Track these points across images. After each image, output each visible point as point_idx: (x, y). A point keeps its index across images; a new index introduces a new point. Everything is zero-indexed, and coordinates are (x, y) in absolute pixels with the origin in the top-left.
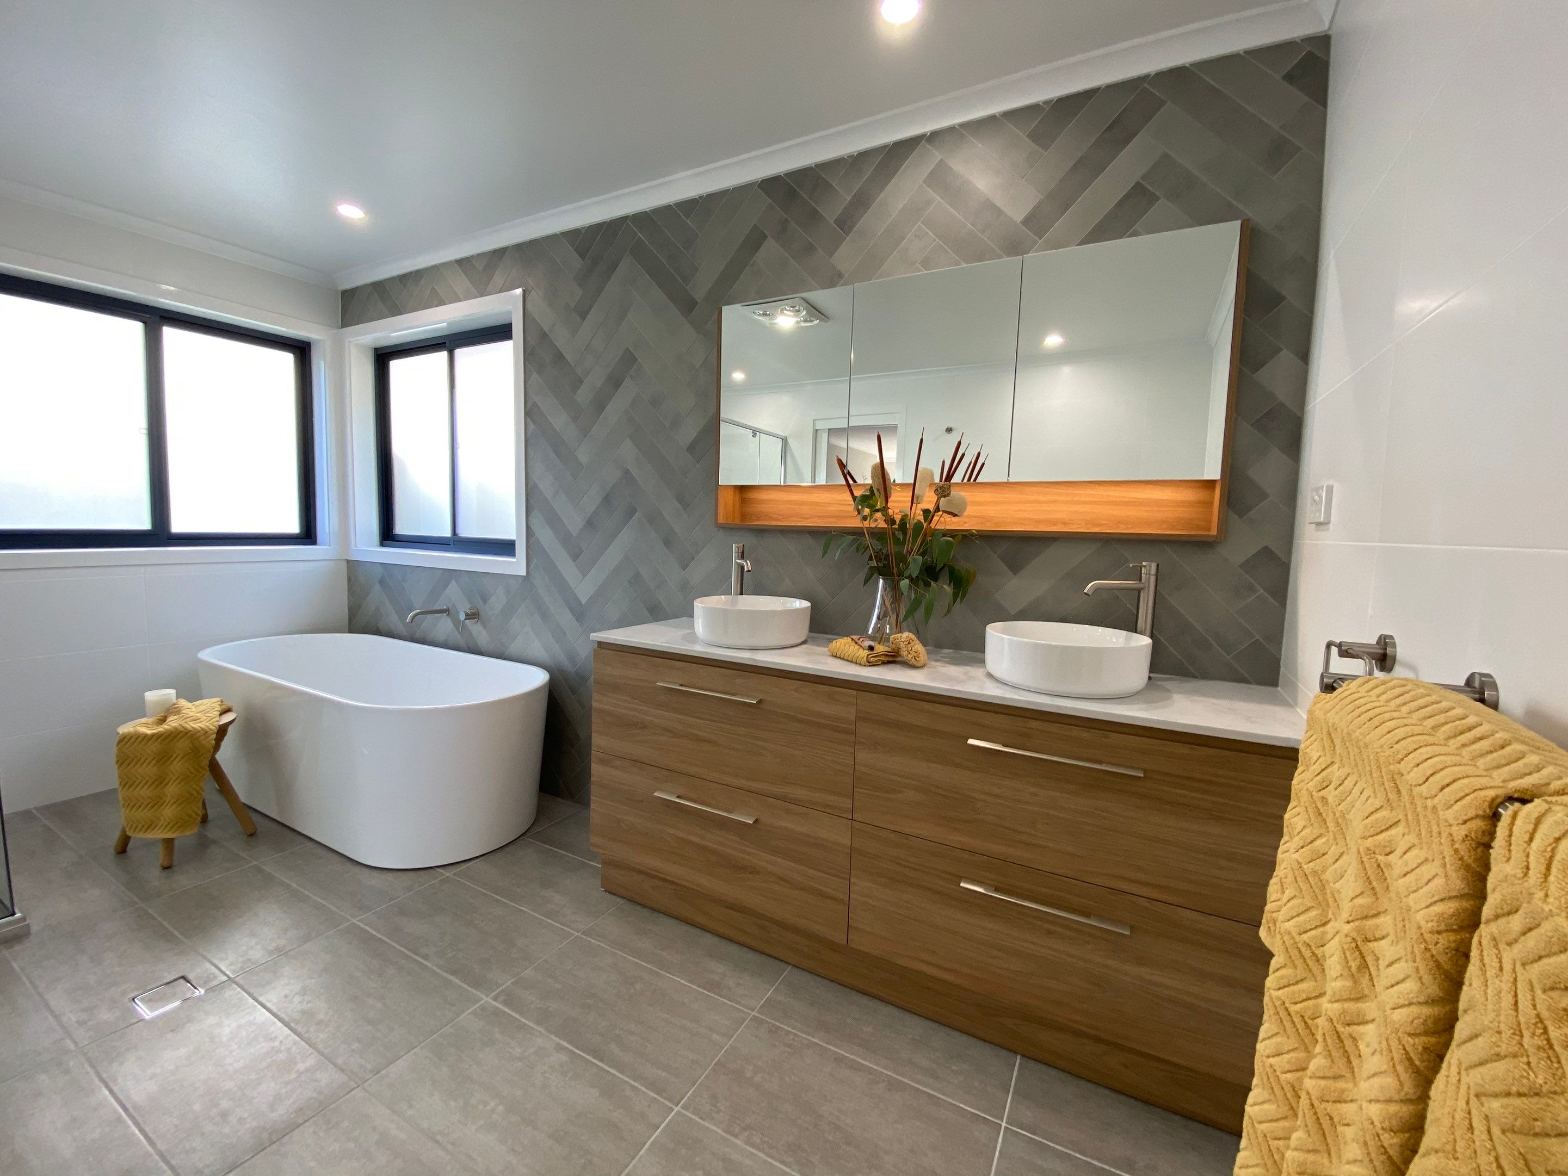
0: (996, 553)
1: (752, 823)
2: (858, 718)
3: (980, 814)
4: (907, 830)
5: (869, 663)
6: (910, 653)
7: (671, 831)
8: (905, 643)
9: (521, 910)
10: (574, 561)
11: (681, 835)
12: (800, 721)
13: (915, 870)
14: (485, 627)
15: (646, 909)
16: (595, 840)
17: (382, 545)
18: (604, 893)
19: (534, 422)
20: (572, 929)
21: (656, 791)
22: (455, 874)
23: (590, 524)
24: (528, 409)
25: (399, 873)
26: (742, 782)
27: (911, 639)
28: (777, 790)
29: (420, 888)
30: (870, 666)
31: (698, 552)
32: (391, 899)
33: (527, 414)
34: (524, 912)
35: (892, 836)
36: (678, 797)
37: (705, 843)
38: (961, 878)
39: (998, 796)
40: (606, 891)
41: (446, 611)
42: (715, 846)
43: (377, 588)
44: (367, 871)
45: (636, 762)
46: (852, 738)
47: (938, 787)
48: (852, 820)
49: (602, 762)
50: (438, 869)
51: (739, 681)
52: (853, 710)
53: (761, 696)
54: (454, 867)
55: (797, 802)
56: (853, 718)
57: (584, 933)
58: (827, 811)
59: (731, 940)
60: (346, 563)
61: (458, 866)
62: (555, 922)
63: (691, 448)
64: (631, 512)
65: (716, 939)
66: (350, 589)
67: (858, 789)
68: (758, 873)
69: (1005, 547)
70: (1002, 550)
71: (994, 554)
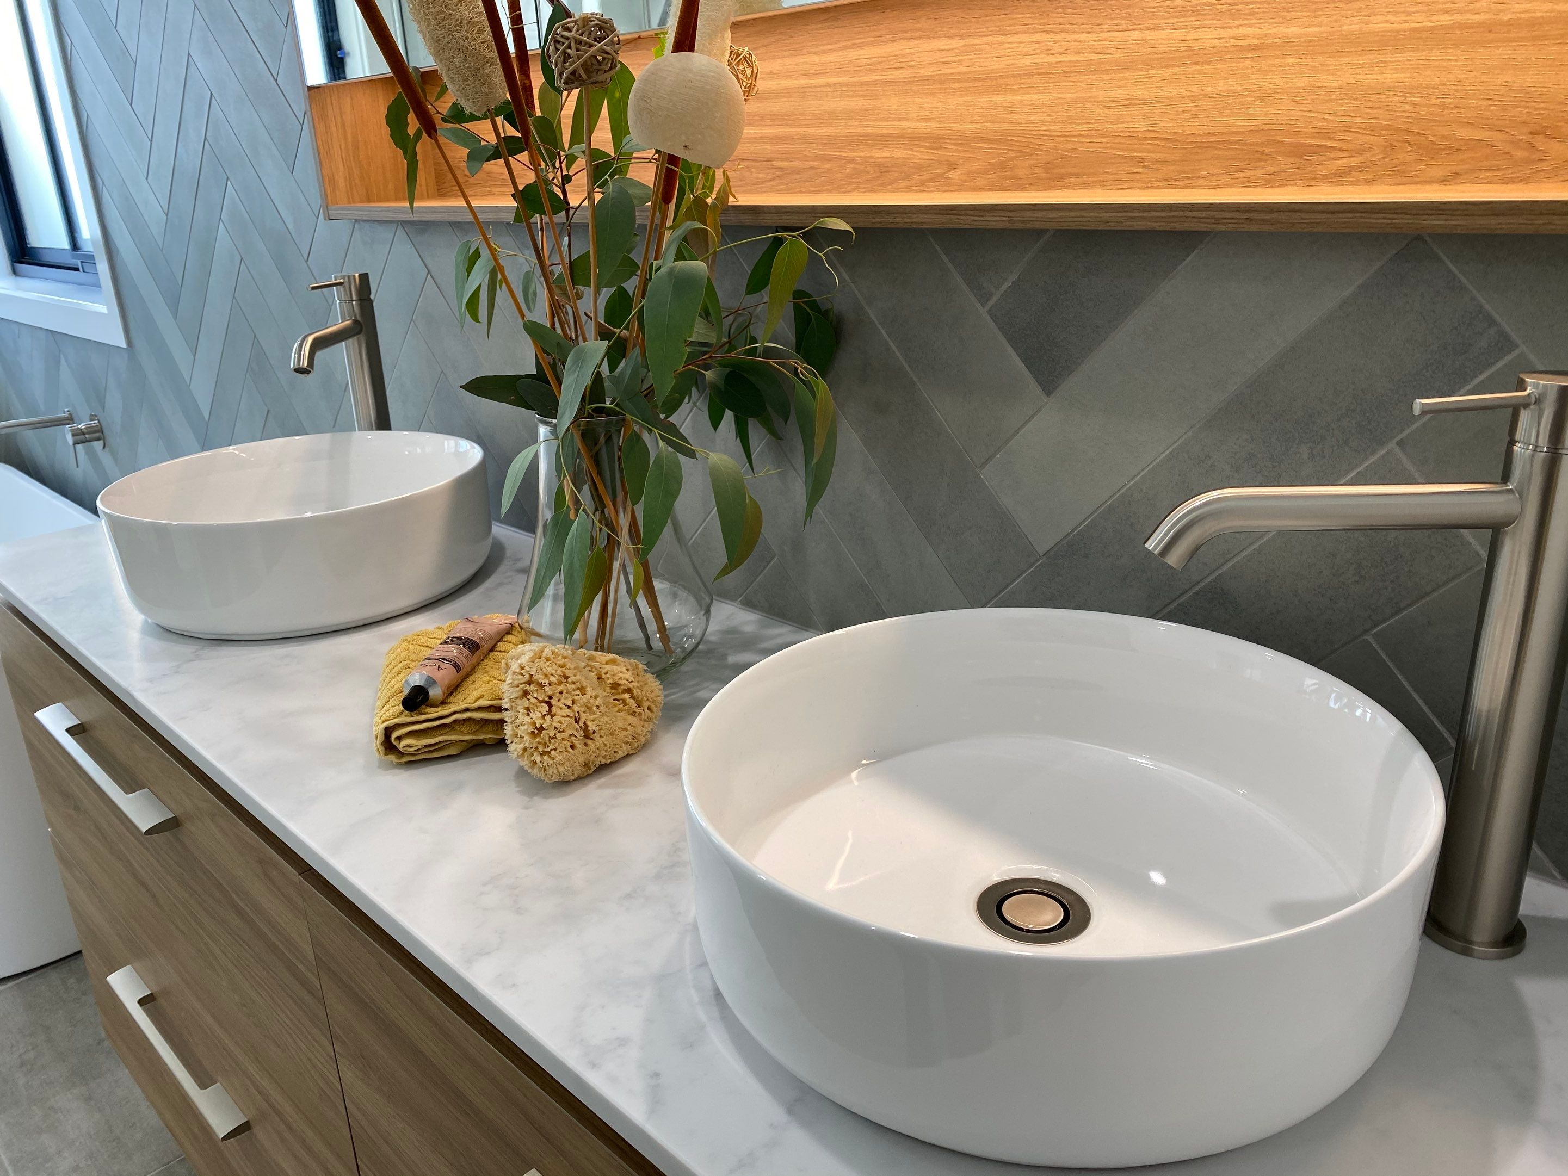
1: (223, 1135)
41: (70, 422)
69: (1014, 277)
70: (1004, 287)
71: (978, 305)
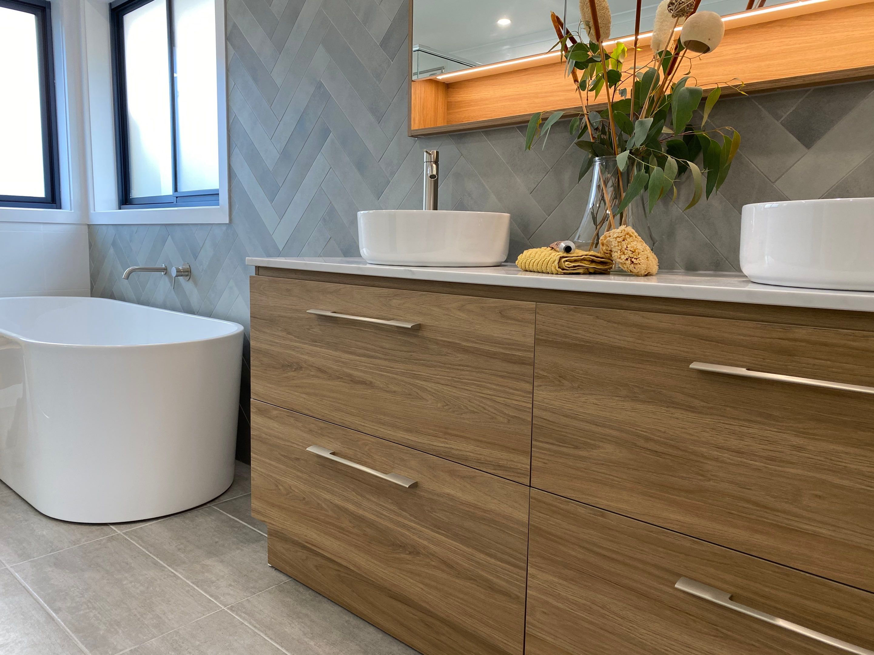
0: (778, 117)
1: (407, 486)
2: (537, 341)
3: (710, 480)
4: (603, 503)
5: (563, 269)
6: (624, 254)
7: (328, 496)
8: (618, 239)
9: (175, 575)
10: (272, 201)
11: (337, 501)
12: (465, 350)
13: (613, 560)
14: (196, 283)
15: (310, 591)
16: (255, 504)
17: (120, 209)
18: (271, 569)
19: (234, 47)
20: (221, 602)
21: (309, 446)
22: (125, 534)
23: (285, 155)
24: (228, 33)
25: (73, 526)
26: (400, 435)
27: (628, 234)
28: (439, 444)
29: (85, 543)
30: (565, 274)
31: (393, 173)
32: (53, 550)
33: (228, 38)
34: (178, 578)
35: (581, 510)
36: (333, 454)
37: (361, 512)
38: (679, 576)
39: (739, 452)
40: (272, 567)
41: (165, 270)
42: (373, 517)
43: (112, 251)
44: (44, 520)
45: (293, 411)
46: (528, 370)
47: (647, 439)
48: (530, 486)
49: (262, 412)
50: (112, 526)
51: (395, 302)
52: (530, 331)
53: (419, 320)
54: (129, 526)
55: (462, 461)
56: (530, 341)
57: (231, 609)
58: (500, 473)
59: (396, 638)
60: (87, 227)
61: (133, 525)
62: (206, 592)
63: (385, 43)
64: (325, 133)
65: (380, 635)
66: (91, 255)
67: (538, 443)
68: (418, 553)
69: (793, 108)
70: (788, 113)
71: (776, 122)
